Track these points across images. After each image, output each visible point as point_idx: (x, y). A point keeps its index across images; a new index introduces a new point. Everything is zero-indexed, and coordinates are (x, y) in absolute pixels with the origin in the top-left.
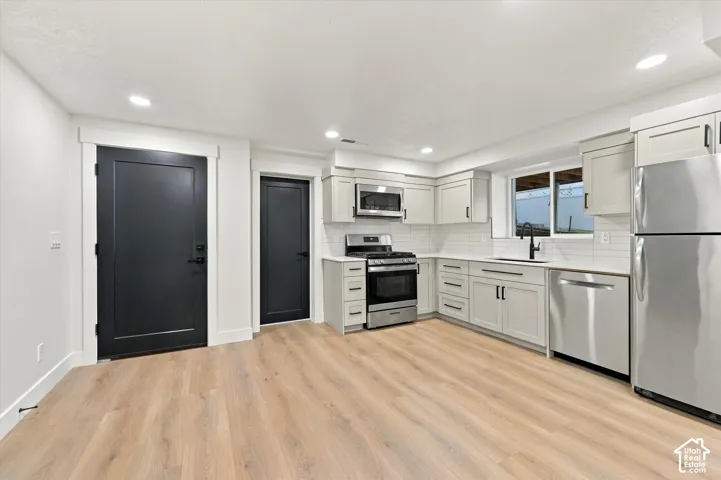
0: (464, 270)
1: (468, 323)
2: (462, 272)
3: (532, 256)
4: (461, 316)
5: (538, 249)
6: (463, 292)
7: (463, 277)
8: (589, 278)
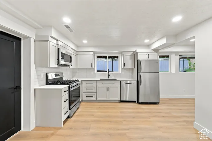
0: (95, 83)
1: (96, 100)
2: (94, 84)
3: (108, 78)
4: (94, 98)
5: (110, 76)
6: (94, 91)
7: (94, 86)
8: (129, 82)
